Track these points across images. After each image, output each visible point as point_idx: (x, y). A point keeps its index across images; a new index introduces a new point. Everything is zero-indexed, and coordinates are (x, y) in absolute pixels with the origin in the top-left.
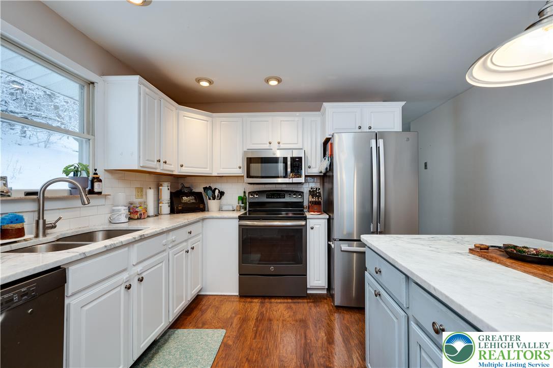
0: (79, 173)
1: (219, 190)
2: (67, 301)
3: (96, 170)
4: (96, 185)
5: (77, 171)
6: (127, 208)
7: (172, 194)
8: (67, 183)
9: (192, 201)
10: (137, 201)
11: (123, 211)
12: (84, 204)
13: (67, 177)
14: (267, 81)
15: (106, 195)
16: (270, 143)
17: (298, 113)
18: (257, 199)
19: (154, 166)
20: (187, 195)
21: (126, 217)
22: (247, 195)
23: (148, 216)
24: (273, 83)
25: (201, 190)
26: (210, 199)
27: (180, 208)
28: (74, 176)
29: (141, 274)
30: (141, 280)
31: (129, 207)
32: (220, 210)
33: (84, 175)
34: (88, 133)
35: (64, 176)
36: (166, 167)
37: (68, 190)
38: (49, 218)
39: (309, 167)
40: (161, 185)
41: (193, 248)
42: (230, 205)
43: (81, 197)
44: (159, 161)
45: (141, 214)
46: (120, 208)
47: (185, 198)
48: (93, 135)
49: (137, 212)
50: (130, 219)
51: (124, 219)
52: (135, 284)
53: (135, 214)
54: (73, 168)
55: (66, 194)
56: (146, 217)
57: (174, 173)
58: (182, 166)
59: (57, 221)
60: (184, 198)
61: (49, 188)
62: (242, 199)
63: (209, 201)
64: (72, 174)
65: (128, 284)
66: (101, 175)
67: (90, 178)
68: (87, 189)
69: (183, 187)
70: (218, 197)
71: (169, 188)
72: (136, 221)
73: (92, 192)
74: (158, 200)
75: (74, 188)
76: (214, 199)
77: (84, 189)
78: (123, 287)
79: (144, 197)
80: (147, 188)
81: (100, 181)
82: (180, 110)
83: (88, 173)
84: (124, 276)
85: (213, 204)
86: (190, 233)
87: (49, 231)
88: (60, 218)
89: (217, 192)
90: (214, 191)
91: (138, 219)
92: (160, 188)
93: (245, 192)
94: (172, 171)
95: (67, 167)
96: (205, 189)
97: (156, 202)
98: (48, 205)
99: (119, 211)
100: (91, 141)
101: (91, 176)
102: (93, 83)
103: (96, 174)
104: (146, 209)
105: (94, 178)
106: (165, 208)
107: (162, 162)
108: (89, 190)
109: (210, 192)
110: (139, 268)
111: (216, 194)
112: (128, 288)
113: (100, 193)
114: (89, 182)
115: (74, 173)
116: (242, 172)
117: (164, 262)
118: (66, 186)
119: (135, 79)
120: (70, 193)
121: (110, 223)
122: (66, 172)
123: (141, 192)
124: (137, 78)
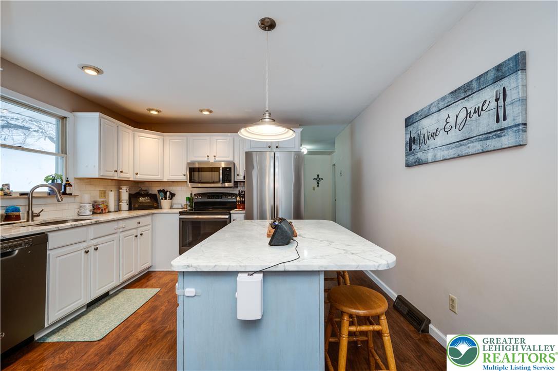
0: (55, 181)
1: (170, 193)
2: (48, 252)
3: (67, 178)
4: (68, 188)
5: (54, 179)
6: (91, 205)
7: (130, 196)
8: (47, 188)
9: (147, 201)
10: (100, 200)
11: (88, 208)
12: (58, 201)
13: (47, 184)
14: (201, 111)
15: (75, 196)
16: (208, 157)
17: (229, 134)
18: (200, 199)
19: (112, 175)
20: (144, 196)
21: (90, 211)
22: (193, 196)
23: (109, 212)
24: (206, 113)
25: (156, 192)
26: (162, 199)
27: (137, 206)
28: (52, 182)
29: (97, 245)
30: (96, 249)
31: (93, 205)
32: (171, 207)
33: (59, 182)
34: (62, 153)
35: (45, 183)
36: (122, 175)
37: (47, 192)
38: (36, 210)
39: (238, 175)
40: (121, 189)
41: (142, 234)
42: (179, 204)
43: (57, 196)
44: (116, 171)
45: (102, 210)
46: (86, 205)
47: (141, 199)
48: (66, 154)
49: (99, 208)
50: (94, 213)
51: (89, 213)
53: (97, 209)
54: (51, 177)
55: (46, 195)
56: (107, 211)
57: (130, 180)
58: (137, 174)
59: (40, 212)
61: (35, 191)
62: (189, 199)
63: (162, 201)
64: (50, 182)
65: (86, 250)
66: (71, 181)
67: (64, 184)
68: (61, 191)
69: (141, 190)
70: (169, 197)
71: (128, 190)
72: (99, 215)
73: (64, 193)
74: (119, 200)
75: (52, 191)
76: (166, 199)
77: (59, 192)
78: (83, 251)
79: (106, 197)
80: (109, 191)
81: (71, 186)
82: (136, 131)
83: (62, 181)
84: (84, 245)
85: (165, 203)
86: (139, 223)
87: (35, 218)
88: (43, 210)
89: (168, 194)
90: (165, 193)
91: (100, 213)
92: (120, 190)
93: (191, 194)
94: (129, 178)
95: (48, 177)
96: (159, 191)
97: (117, 202)
98: (35, 201)
99: (85, 207)
100: (64, 158)
101: (64, 182)
102: (66, 118)
103: (68, 181)
104: (107, 206)
105: (66, 184)
106: (125, 206)
107: (119, 171)
108: (63, 192)
109: (162, 194)
110: (95, 242)
111: (168, 196)
112: (87, 252)
113: (70, 194)
114: (63, 187)
115: (52, 181)
116: (186, 178)
117: (115, 241)
118: (46, 189)
119: (96, 115)
120: (49, 194)
121: (79, 215)
122: (47, 180)
123: (104, 194)
124: (98, 114)
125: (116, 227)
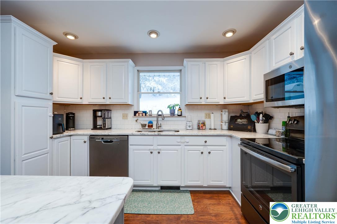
16: (292, 54)
18: (294, 125)
19: (198, 102)
20: (242, 118)
27: (232, 127)
29: (160, 150)
30: (159, 153)
42: (274, 129)
44: (201, 98)
45: (200, 127)
56: (204, 128)
59: (161, 125)
60: (238, 120)
62: (285, 125)
69: (243, 112)
71: (225, 113)
84: (151, 147)
86: (206, 142)
89: (261, 116)
92: (221, 113)
93: (288, 117)
94: (218, 102)
103: (180, 108)
106: (224, 125)
112: (151, 153)
123: (208, 115)
125: (179, 140)
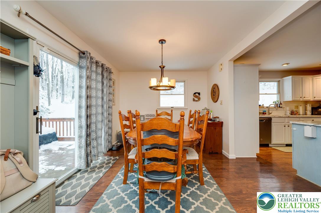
2: (272, 123)
4: (280, 105)
7: (312, 108)
10: (295, 110)
15: (283, 108)
19: (299, 99)
21: (290, 113)
23: (299, 115)
27: (316, 113)
29: (289, 125)
31: (291, 111)
35: (273, 104)
36: (305, 99)
38: (270, 112)
40: (306, 105)
43: (276, 108)
44: (301, 97)
45: (296, 114)
46: (288, 111)
48: (280, 93)
50: (292, 115)
52: (287, 126)
53: (293, 113)
54: (275, 101)
58: (315, 97)
61: (270, 106)
64: (275, 103)
66: (282, 103)
73: (279, 107)
77: (277, 106)
78: (283, 126)
80: (299, 106)
81: (282, 104)
82: (314, 77)
84: (284, 124)
87: (270, 114)
88: (272, 112)
91: (294, 115)
97: (304, 111)
98: (270, 109)
100: (280, 95)
101: (279, 103)
102: (280, 81)
104: (298, 112)
106: (309, 112)
107: (303, 97)
112: (285, 126)
118: (274, 106)
119: (290, 77)
120: (274, 107)
121: (285, 115)
122: (274, 103)
123: (297, 107)
124: (291, 77)
